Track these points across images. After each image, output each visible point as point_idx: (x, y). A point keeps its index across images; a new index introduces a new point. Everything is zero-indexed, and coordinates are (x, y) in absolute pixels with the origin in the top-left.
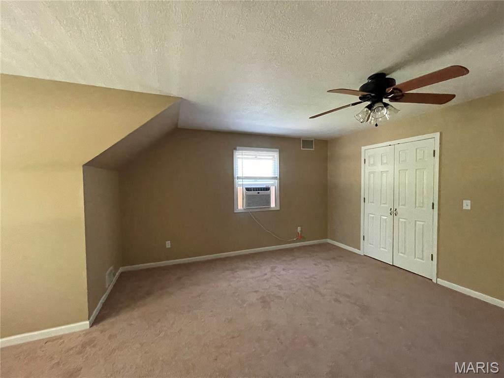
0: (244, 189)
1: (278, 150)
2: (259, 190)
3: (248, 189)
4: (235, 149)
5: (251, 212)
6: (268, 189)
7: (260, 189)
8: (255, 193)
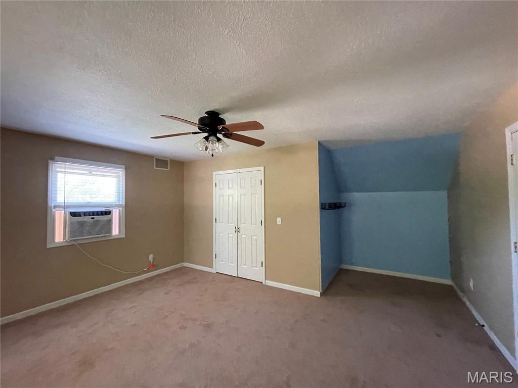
0: (68, 215)
1: (124, 166)
2: (93, 215)
3: (73, 214)
4: (53, 159)
5: (78, 244)
6: (108, 213)
7: (95, 213)
8: (88, 218)
